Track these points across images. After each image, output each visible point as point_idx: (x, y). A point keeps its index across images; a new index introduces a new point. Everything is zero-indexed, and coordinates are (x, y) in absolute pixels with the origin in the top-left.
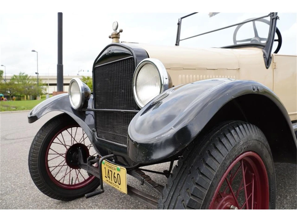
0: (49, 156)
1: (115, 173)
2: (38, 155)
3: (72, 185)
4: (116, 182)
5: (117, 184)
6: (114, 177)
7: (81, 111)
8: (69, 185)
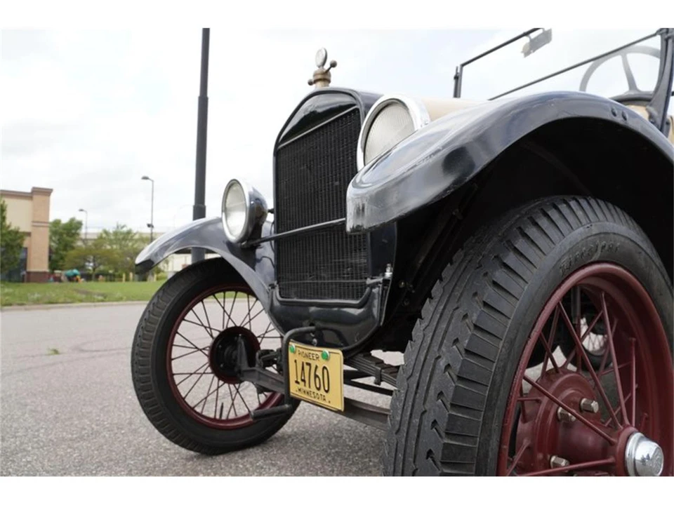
0: (174, 348)
1: (316, 367)
3: (220, 421)
4: (319, 389)
5: (322, 392)
6: (316, 376)
7: (248, 246)
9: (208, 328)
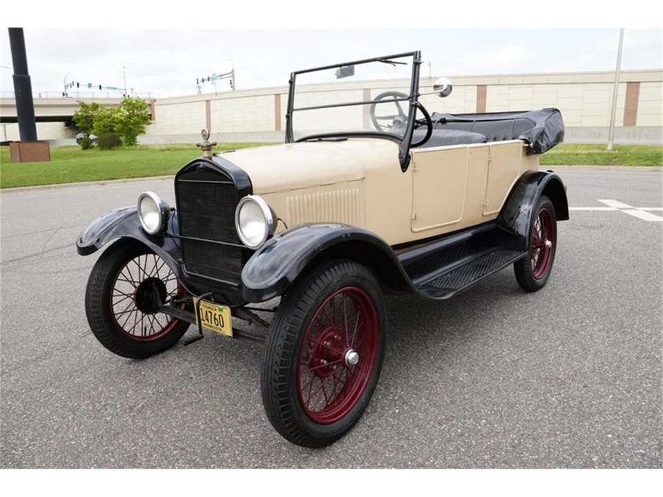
0: (114, 298)
1: (215, 314)
2: (101, 299)
3: (146, 337)
4: (217, 325)
5: (219, 326)
6: (215, 319)
8: (142, 337)
9: (132, 282)
